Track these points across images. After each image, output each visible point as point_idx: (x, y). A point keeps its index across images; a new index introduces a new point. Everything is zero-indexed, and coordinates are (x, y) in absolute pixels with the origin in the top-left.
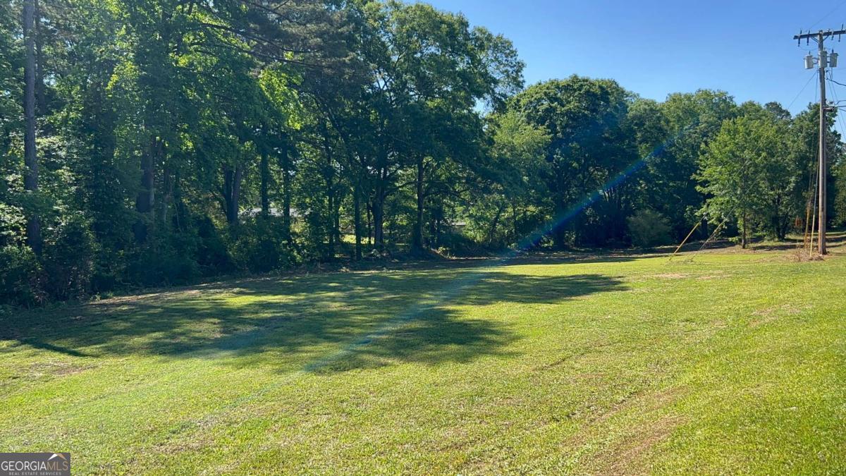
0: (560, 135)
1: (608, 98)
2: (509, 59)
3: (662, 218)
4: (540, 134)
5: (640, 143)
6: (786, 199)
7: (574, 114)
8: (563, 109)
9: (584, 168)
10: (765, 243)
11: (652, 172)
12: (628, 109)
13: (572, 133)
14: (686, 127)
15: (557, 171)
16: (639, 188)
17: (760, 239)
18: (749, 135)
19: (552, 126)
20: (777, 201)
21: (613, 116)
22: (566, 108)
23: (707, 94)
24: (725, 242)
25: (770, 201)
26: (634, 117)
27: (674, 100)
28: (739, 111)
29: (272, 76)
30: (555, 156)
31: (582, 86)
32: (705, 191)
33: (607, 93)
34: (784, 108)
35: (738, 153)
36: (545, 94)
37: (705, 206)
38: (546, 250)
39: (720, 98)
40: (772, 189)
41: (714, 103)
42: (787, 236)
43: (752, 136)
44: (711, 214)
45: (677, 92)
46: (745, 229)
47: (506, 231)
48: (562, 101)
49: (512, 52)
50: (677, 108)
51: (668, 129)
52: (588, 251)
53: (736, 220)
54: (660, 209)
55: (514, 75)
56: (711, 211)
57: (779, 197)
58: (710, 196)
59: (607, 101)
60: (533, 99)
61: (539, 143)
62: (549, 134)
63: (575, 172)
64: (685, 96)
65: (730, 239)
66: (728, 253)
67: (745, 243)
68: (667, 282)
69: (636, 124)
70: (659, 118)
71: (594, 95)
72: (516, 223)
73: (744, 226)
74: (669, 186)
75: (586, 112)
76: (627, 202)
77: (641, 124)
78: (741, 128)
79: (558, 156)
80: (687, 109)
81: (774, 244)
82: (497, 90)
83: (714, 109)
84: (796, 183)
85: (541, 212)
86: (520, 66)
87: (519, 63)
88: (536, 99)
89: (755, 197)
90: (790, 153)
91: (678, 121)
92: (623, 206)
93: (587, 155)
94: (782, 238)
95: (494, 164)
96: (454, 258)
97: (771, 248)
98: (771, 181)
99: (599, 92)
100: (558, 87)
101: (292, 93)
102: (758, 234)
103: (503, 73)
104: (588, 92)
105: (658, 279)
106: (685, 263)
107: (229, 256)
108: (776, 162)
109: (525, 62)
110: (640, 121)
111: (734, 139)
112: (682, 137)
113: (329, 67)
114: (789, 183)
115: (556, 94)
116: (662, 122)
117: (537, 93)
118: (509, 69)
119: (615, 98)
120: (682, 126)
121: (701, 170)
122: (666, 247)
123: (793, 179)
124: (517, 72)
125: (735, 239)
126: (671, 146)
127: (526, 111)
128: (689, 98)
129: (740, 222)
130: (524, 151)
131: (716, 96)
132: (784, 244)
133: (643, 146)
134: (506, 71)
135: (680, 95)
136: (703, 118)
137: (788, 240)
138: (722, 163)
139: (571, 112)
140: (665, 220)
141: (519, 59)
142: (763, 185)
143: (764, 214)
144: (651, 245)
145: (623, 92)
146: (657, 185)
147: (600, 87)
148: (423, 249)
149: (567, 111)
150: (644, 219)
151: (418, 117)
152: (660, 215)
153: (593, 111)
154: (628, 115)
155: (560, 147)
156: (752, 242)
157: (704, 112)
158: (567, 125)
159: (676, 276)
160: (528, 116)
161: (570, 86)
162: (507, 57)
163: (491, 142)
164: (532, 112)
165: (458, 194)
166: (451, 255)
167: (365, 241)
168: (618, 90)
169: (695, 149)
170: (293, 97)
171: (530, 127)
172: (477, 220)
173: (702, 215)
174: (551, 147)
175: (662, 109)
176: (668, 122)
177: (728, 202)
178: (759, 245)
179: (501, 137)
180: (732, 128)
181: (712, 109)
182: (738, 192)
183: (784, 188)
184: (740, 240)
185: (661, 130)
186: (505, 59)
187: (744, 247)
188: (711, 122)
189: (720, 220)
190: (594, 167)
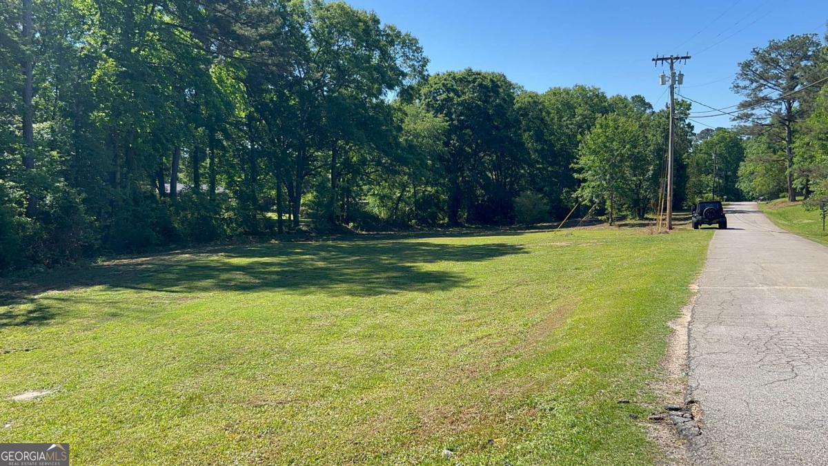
0: (455, 122)
1: (498, 91)
2: (416, 54)
3: (542, 198)
4: (440, 121)
5: (525, 131)
6: (645, 184)
7: (468, 104)
8: (459, 100)
9: (476, 153)
10: (628, 221)
11: (533, 157)
12: (515, 101)
13: (466, 121)
14: (564, 119)
15: (453, 155)
16: (522, 171)
17: (624, 218)
18: (617, 129)
19: (449, 114)
20: (639, 186)
21: (503, 107)
22: (462, 99)
23: (583, 89)
24: (595, 221)
25: (633, 186)
26: (520, 108)
27: (555, 94)
28: (610, 105)
29: (221, 70)
30: (452, 142)
31: (475, 78)
32: (581, 176)
33: (497, 86)
34: (647, 101)
35: (608, 144)
36: (443, 85)
37: (580, 189)
38: (442, 226)
39: (594, 93)
40: (635, 176)
41: (589, 98)
42: (646, 216)
43: (620, 130)
44: (585, 196)
45: (557, 86)
46: (612, 209)
47: (407, 209)
48: (458, 92)
49: (418, 48)
50: (557, 100)
51: (549, 120)
52: (479, 228)
53: (605, 202)
54: (540, 190)
55: (420, 69)
56: (585, 194)
57: (641, 182)
58: (585, 180)
59: (497, 93)
60: (433, 89)
61: (438, 129)
62: (447, 121)
63: (468, 156)
64: (564, 90)
65: (600, 218)
66: (599, 229)
67: (612, 221)
68: (558, 248)
69: (522, 115)
70: (541, 110)
71: (486, 87)
72: (416, 202)
73: (611, 207)
74: (547, 171)
75: (479, 103)
76: (511, 183)
77: (525, 115)
78: (611, 123)
79: (454, 141)
80: (566, 102)
81: (635, 222)
82: (404, 82)
83: (589, 103)
84: (654, 170)
85: (437, 192)
86: (425, 62)
87: (424, 58)
88: (435, 89)
89: (621, 182)
90: (650, 146)
91: (558, 113)
92: (508, 187)
93: (479, 141)
94: (642, 218)
95: (403, 149)
96: (364, 233)
97: (633, 226)
98: (634, 168)
99: (490, 85)
100: (454, 78)
101: (239, 86)
102: (623, 214)
103: (409, 67)
104: (481, 85)
105: (551, 246)
106: (567, 236)
107: (176, 228)
108: (638, 153)
109: (429, 58)
110: (524, 112)
111: (605, 132)
112: (560, 127)
113: (274, 65)
114: (648, 171)
115: (452, 86)
116: (544, 113)
117: (436, 84)
118: (415, 63)
119: (504, 90)
120: (561, 117)
121: (578, 159)
122: (545, 224)
123: (651, 168)
124: (423, 66)
125: (604, 218)
126: (551, 135)
127: (427, 100)
128: (567, 92)
129: (608, 203)
130: (425, 136)
131: (590, 91)
132: (643, 222)
133: (526, 134)
134: (413, 65)
135: (560, 89)
136: (579, 111)
137: (647, 219)
138: (595, 152)
139: (466, 102)
140: (545, 201)
141: (424, 55)
142: (628, 172)
143: (627, 196)
144: (531, 223)
145: (511, 85)
146: (537, 169)
147: (491, 80)
148: (336, 225)
149: (462, 101)
150: (526, 199)
151: (341, 107)
152: (540, 196)
153: (484, 102)
154: (515, 107)
155: (455, 134)
156: (617, 221)
157: (580, 106)
158: (462, 114)
159: (563, 244)
160: (428, 105)
161: (465, 78)
162: (413, 52)
163: (400, 129)
164: (431, 101)
165: (368, 175)
166: (362, 230)
167: (286, 216)
168: (506, 83)
169: (571, 137)
170: (240, 89)
171: (431, 115)
172: (382, 198)
173: (577, 197)
174: (448, 133)
175: (544, 102)
176: (548, 113)
177: (599, 186)
178: (623, 223)
179: (408, 125)
180: (604, 123)
181: (586, 103)
182: (607, 178)
183: (644, 175)
184: (608, 219)
185: (542, 120)
186: (412, 54)
187: (611, 225)
188: (585, 115)
189: (592, 201)
190: (485, 151)
